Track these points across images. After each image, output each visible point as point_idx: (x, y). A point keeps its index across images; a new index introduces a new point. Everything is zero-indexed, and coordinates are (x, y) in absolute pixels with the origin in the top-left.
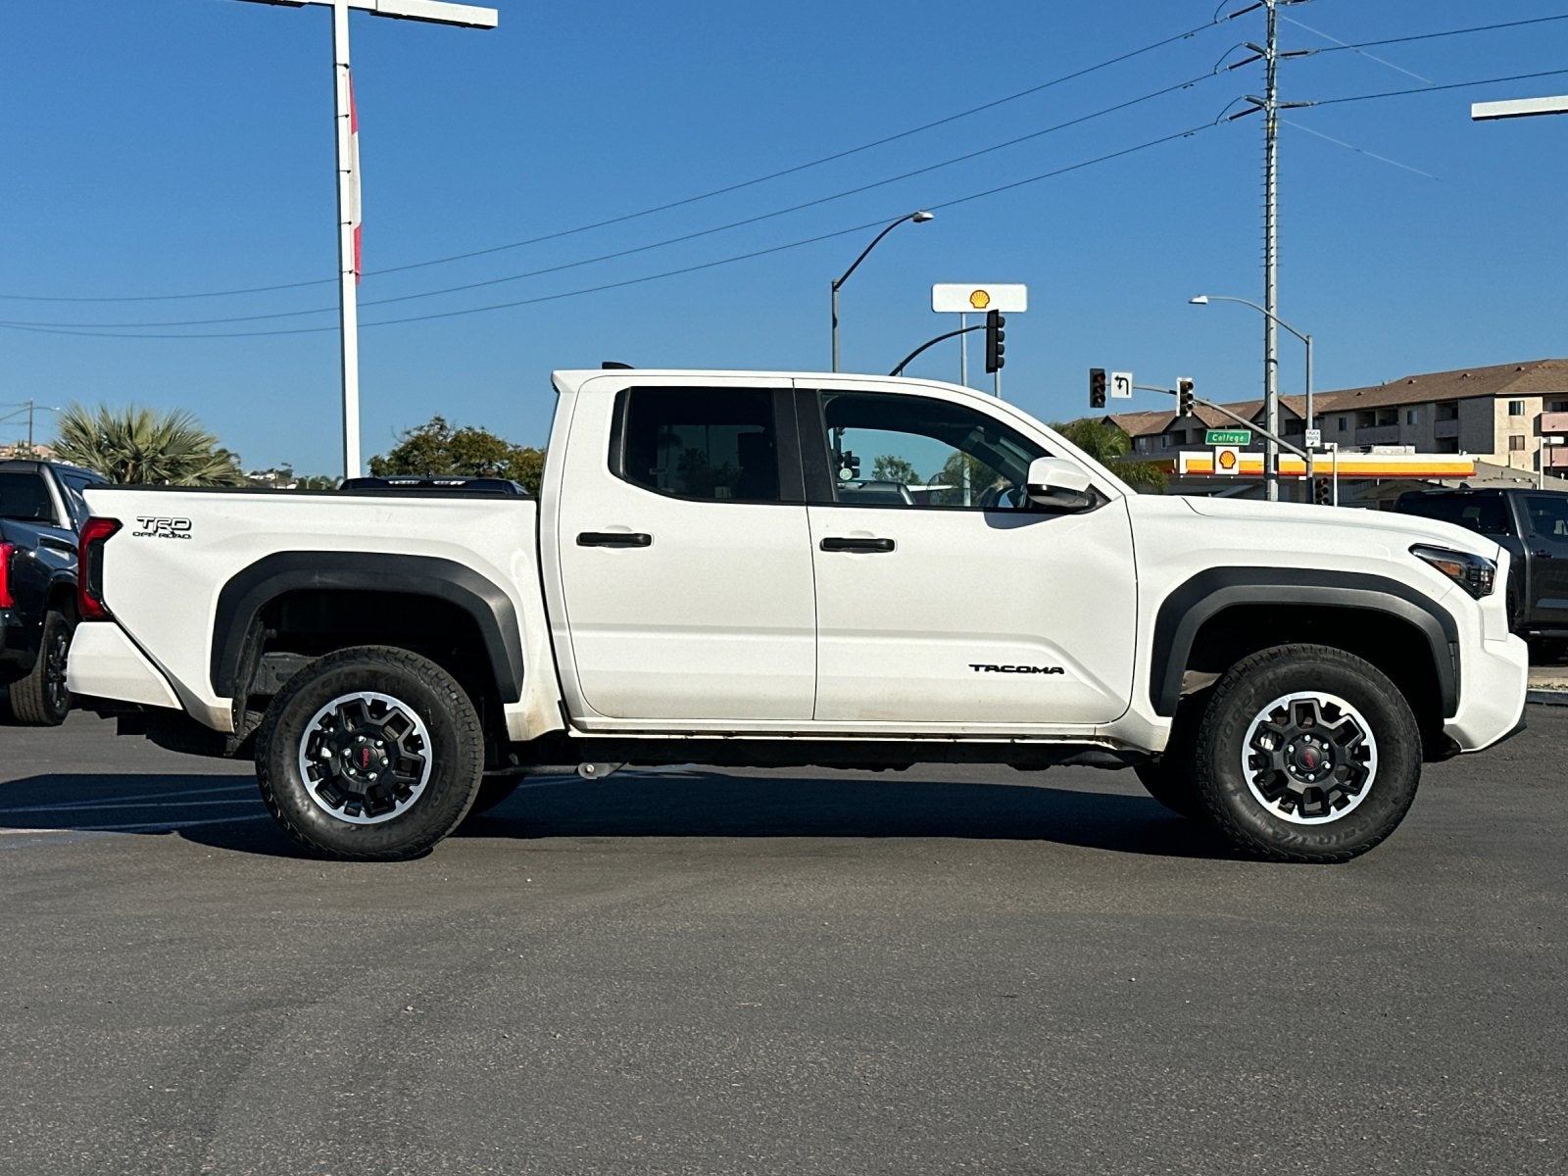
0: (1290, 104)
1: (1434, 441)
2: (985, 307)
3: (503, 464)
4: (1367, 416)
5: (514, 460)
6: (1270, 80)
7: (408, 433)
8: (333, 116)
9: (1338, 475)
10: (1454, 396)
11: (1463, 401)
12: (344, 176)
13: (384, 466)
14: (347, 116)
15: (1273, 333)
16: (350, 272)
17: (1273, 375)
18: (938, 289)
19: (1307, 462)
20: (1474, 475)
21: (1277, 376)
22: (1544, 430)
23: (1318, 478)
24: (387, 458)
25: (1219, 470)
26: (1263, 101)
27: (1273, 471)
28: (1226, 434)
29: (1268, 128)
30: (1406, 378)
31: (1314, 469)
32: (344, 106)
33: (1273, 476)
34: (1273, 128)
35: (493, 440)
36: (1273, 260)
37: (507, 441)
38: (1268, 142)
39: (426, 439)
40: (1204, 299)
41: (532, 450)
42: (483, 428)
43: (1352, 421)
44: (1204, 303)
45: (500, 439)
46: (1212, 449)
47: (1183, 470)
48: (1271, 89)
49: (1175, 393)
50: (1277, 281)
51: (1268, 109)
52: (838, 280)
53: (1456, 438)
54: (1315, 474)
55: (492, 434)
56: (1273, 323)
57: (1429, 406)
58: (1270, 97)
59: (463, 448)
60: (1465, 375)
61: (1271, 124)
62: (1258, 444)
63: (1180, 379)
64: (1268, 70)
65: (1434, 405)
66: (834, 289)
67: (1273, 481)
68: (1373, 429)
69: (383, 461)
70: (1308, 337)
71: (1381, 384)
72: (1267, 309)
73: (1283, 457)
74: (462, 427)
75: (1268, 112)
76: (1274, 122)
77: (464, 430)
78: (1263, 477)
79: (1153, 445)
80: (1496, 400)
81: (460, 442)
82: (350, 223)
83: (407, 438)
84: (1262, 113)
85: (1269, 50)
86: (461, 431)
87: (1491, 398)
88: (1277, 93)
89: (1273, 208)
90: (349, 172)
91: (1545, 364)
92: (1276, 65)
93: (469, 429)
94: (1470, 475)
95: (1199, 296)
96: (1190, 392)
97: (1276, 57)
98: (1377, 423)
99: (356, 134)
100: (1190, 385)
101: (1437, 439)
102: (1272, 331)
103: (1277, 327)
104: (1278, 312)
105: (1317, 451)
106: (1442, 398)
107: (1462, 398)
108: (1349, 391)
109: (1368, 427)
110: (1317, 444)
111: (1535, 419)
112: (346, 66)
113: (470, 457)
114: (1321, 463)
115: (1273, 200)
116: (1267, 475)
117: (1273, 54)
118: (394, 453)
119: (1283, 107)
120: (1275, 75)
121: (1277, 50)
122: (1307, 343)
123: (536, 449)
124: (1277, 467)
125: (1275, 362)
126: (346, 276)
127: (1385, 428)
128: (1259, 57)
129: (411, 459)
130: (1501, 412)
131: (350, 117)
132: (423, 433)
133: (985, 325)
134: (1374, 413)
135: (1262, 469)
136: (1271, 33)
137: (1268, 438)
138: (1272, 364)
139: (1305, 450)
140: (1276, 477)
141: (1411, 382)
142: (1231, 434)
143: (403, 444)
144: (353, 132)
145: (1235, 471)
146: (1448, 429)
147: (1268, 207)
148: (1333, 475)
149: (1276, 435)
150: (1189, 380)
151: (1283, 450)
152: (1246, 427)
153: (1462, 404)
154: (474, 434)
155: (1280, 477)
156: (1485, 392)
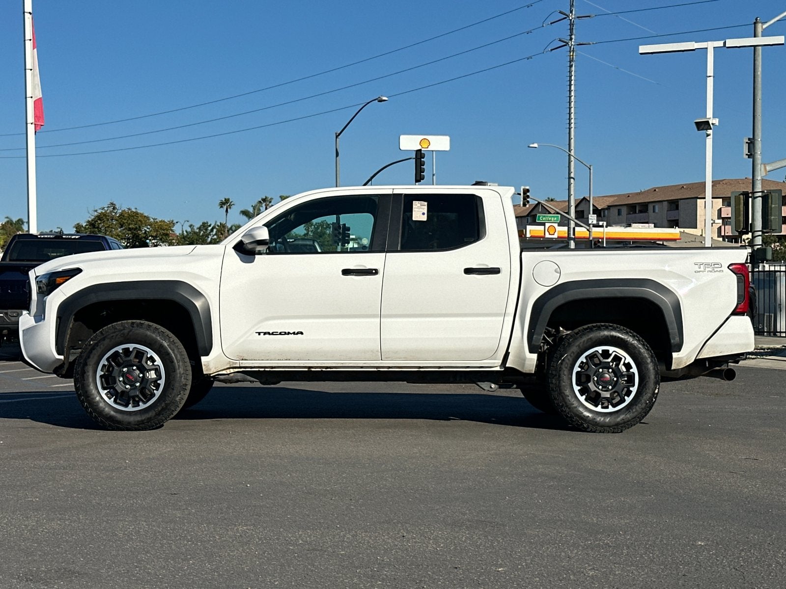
0: (581, 43)
1: (666, 221)
2: (428, 148)
3: (148, 228)
4: (632, 208)
5: (153, 226)
6: (571, 30)
7: (96, 211)
8: (23, 40)
9: (606, 239)
10: (677, 198)
11: (681, 201)
12: (28, 72)
13: (83, 229)
14: (30, 40)
15: (572, 164)
16: (32, 124)
17: (572, 185)
18: (402, 137)
19: (590, 232)
20: (680, 239)
21: (574, 186)
22: (722, 216)
23: (595, 240)
24: (84, 225)
25: (547, 236)
26: (568, 41)
27: (572, 236)
28: (547, 216)
29: (570, 56)
30: (653, 188)
31: (593, 235)
32: (29, 34)
33: (572, 239)
34: (573, 55)
35: (142, 215)
36: (573, 125)
37: (149, 216)
38: (570, 62)
39: (105, 215)
40: (536, 145)
41: (164, 221)
42: (136, 209)
43: (624, 210)
44: (536, 147)
45: (146, 215)
46: (543, 224)
47: (528, 235)
48: (572, 35)
49: (520, 194)
50: (575, 136)
51: (570, 45)
52: (339, 132)
53: (678, 220)
54: (594, 238)
55: (142, 212)
56: (572, 158)
57: (664, 202)
58: (571, 39)
59: (125, 220)
60: (683, 187)
61: (571, 54)
62: (564, 222)
63: (522, 187)
64: (570, 25)
65: (666, 202)
66: (337, 137)
67: (572, 241)
68: (635, 215)
69: (82, 226)
70: (590, 166)
71: (640, 191)
72: (569, 151)
73: (577, 229)
74: (125, 208)
75: (570, 47)
76: (573, 53)
77: (126, 210)
78: (566, 239)
79: (521, 221)
80: (698, 200)
81: (123, 216)
82: (32, 97)
83: (96, 214)
84: (567, 48)
85: (571, 15)
86: (124, 210)
87: (694, 200)
88: (575, 38)
89: (573, 98)
90: (31, 70)
91: (724, 182)
92: (575, 23)
93: (129, 209)
94: (678, 239)
95: (533, 144)
96: (528, 194)
97: (574, 18)
98: (637, 212)
99: (35, 50)
100: (528, 191)
101: (668, 221)
102: (572, 162)
103: (575, 160)
104: (575, 153)
105: (595, 226)
106: (670, 199)
107: (681, 199)
108: (624, 195)
109: (632, 214)
110: (595, 222)
111: (718, 210)
112: (30, 13)
113: (129, 224)
114: (597, 232)
115: (573, 94)
116: (569, 238)
117: (573, 17)
118: (88, 222)
119: (578, 45)
120: (574, 28)
121: (575, 15)
122: (590, 169)
123: (166, 221)
124: (574, 234)
125: (574, 179)
126: (29, 125)
127: (641, 214)
128: (566, 18)
129: (97, 225)
130: (701, 207)
131: (32, 41)
132: (104, 211)
133: (414, 157)
134: (636, 206)
135: (566, 235)
136: (572, 5)
137: (569, 219)
138: (572, 180)
139: (589, 225)
140: (574, 239)
141: (655, 190)
142: (550, 217)
143: (93, 217)
144: (33, 49)
145: (555, 236)
146: (673, 215)
147: (570, 97)
148: (603, 239)
149: (574, 217)
150: (527, 188)
151: (577, 225)
152: (558, 213)
153: (681, 203)
154: (131, 212)
155: (576, 240)
156: (693, 196)
